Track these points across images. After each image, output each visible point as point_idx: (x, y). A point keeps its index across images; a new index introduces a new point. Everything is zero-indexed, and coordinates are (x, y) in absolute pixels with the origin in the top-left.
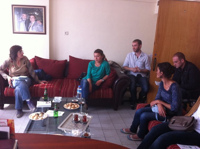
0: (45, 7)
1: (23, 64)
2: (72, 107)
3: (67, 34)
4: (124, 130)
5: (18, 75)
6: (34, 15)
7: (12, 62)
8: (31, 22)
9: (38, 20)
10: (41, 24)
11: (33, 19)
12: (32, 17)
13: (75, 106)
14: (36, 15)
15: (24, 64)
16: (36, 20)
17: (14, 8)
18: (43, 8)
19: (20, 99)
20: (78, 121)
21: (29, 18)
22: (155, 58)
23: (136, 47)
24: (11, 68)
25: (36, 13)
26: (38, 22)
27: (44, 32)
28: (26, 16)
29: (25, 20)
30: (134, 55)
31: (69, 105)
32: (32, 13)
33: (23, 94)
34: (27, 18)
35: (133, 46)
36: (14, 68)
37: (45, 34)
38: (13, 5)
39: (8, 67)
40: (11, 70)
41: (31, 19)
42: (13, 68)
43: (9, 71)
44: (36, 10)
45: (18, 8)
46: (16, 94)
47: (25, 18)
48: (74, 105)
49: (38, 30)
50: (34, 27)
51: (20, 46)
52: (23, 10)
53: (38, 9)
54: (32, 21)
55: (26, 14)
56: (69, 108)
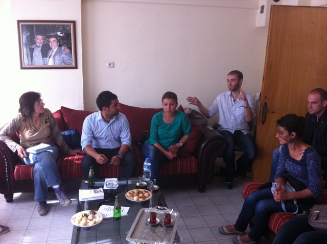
0: (74, 22)
1: (44, 122)
2: (140, 197)
3: (112, 66)
4: (225, 229)
5: (36, 142)
6: (56, 37)
7: (25, 120)
8: (51, 49)
9: (63, 45)
10: (68, 51)
11: (55, 44)
12: (52, 39)
13: (144, 194)
14: (60, 36)
15: (46, 122)
16: (60, 46)
17: (22, 25)
18: (72, 25)
19: (43, 184)
20: (157, 223)
21: (49, 41)
22: (266, 103)
23: (233, 83)
24: (23, 131)
25: (59, 33)
26: (63, 48)
27: (73, 65)
28: (43, 39)
29: (41, 45)
30: (230, 97)
31: (134, 193)
32: (52, 34)
33: (49, 176)
34: (44, 42)
35: (228, 80)
36: (29, 130)
37: (76, 67)
38: (19, 22)
39: (19, 129)
40: (23, 136)
41: (50, 44)
42: (28, 132)
43: (20, 135)
44: (59, 28)
45: (29, 25)
46: (37, 176)
47: (41, 42)
48: (142, 193)
49: (64, 62)
50: (57, 57)
51: (36, 92)
52: (36, 28)
53: (63, 26)
54: (53, 47)
55: (43, 35)
56: (135, 199)
